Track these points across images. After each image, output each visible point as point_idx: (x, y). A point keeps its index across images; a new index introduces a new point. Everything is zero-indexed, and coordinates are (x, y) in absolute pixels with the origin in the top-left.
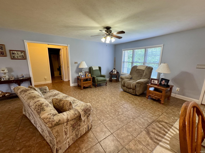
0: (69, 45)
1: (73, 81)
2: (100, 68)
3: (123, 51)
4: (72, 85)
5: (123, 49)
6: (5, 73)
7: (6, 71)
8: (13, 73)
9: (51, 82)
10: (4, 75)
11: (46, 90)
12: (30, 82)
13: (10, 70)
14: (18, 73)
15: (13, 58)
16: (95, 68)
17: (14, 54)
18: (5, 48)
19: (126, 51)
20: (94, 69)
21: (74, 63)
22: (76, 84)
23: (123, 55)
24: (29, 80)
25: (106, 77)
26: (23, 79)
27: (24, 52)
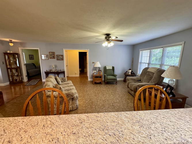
0: (89, 50)
1: (90, 76)
2: (113, 68)
3: (141, 52)
4: (89, 80)
5: (140, 50)
6: (53, 68)
7: (54, 67)
8: (57, 68)
9: (79, 76)
10: (53, 69)
11: (65, 80)
12: (64, 74)
13: (56, 66)
14: (59, 69)
15: (58, 60)
16: (109, 67)
17: (58, 57)
18: (55, 54)
19: (144, 51)
20: (107, 68)
21: (92, 63)
22: (92, 80)
23: (140, 55)
24: (63, 72)
25: (117, 77)
26: (60, 72)
27: (62, 56)
